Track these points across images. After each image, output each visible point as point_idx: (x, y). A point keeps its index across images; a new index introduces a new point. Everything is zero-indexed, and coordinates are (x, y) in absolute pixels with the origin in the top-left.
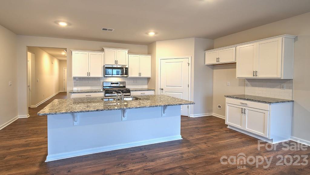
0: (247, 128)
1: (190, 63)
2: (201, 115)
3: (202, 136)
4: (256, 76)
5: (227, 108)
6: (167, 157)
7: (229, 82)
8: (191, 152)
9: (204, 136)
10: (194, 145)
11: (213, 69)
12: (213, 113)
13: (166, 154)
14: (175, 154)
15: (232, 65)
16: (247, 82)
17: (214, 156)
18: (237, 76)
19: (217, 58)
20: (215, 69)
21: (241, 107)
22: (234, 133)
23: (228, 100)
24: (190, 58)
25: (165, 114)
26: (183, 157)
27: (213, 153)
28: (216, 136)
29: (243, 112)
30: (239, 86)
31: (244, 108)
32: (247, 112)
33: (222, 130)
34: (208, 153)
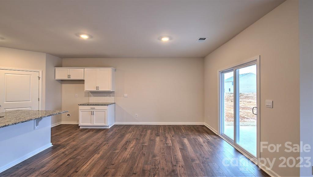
0: (95, 124)
1: (41, 76)
2: (54, 125)
3: (67, 139)
4: (98, 89)
5: (81, 114)
6: (54, 159)
7: (77, 95)
8: (69, 149)
9: (68, 138)
10: (67, 145)
11: (62, 84)
12: (62, 122)
13: (50, 159)
14: (58, 155)
15: (82, 81)
16: (90, 94)
17: (86, 145)
18: (85, 90)
19: (68, 75)
20: (63, 84)
21: (91, 111)
22: (86, 130)
23: (81, 107)
24: (41, 72)
25: (38, 126)
26: (66, 154)
27: (84, 144)
28: (76, 135)
29: (92, 113)
30: (85, 96)
31: (93, 111)
32: (95, 113)
33: (77, 131)
34: (81, 145)
